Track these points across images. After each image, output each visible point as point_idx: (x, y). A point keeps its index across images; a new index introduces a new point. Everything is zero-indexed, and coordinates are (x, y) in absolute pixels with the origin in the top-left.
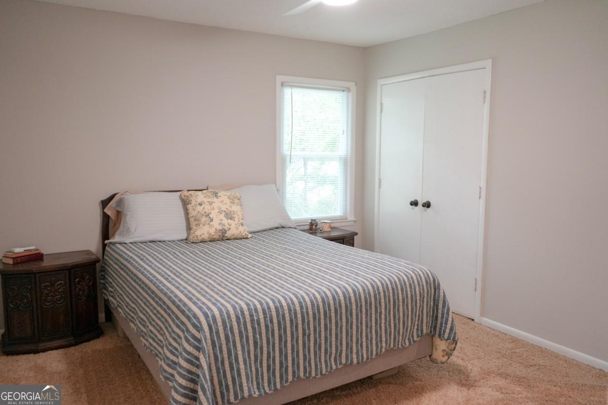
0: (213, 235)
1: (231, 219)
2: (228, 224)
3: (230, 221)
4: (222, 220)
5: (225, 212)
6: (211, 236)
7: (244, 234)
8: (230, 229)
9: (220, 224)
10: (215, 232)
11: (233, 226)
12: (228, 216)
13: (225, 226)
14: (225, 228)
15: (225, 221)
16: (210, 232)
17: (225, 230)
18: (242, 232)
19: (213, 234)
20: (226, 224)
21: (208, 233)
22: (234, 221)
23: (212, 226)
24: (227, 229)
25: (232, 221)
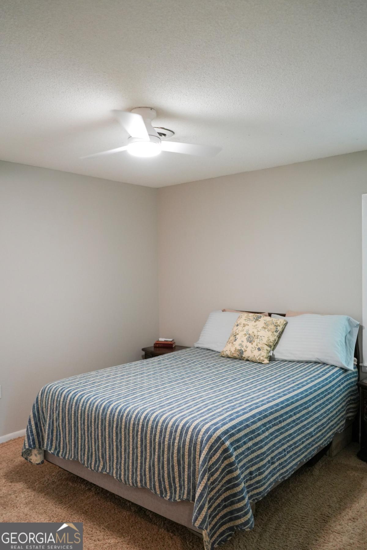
0: (233, 354)
1: (250, 342)
2: (246, 346)
3: (249, 344)
4: (243, 342)
5: (250, 335)
6: (232, 354)
7: (257, 359)
8: (246, 351)
9: (240, 345)
10: (234, 351)
11: (249, 350)
12: (249, 339)
13: (243, 347)
14: (243, 349)
15: (245, 343)
16: (231, 350)
17: (242, 351)
18: (256, 356)
19: (233, 352)
20: (244, 346)
21: (230, 350)
22: (252, 344)
23: (234, 345)
24: (243, 350)
25: (250, 344)
